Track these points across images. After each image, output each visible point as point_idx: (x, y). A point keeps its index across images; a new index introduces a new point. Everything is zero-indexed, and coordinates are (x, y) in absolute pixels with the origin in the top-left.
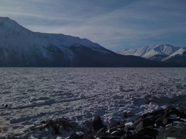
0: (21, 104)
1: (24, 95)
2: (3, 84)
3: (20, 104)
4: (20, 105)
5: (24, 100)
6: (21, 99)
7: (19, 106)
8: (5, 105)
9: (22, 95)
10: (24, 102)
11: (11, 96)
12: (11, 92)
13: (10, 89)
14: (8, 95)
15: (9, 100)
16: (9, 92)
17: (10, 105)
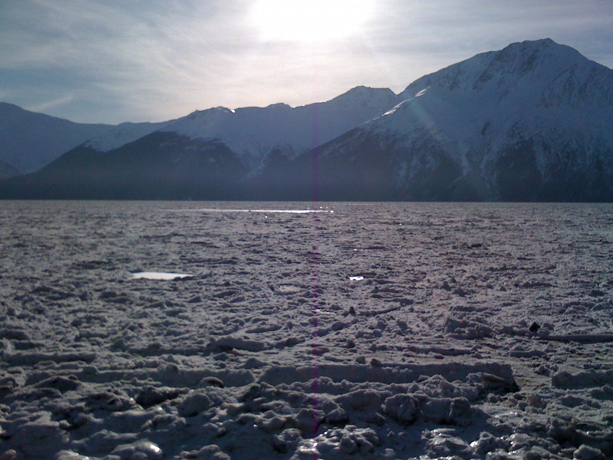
0: (581, 327)
1: (593, 298)
2: (529, 257)
3: (579, 326)
4: (577, 329)
5: (593, 315)
6: (584, 310)
7: (575, 332)
8: (530, 324)
9: (587, 297)
10: (591, 321)
11: (550, 298)
12: (551, 282)
13: (547, 273)
14: (542, 293)
15: (544, 309)
16: (546, 282)
17: (546, 325)
